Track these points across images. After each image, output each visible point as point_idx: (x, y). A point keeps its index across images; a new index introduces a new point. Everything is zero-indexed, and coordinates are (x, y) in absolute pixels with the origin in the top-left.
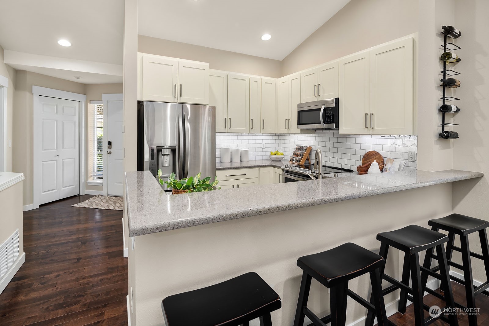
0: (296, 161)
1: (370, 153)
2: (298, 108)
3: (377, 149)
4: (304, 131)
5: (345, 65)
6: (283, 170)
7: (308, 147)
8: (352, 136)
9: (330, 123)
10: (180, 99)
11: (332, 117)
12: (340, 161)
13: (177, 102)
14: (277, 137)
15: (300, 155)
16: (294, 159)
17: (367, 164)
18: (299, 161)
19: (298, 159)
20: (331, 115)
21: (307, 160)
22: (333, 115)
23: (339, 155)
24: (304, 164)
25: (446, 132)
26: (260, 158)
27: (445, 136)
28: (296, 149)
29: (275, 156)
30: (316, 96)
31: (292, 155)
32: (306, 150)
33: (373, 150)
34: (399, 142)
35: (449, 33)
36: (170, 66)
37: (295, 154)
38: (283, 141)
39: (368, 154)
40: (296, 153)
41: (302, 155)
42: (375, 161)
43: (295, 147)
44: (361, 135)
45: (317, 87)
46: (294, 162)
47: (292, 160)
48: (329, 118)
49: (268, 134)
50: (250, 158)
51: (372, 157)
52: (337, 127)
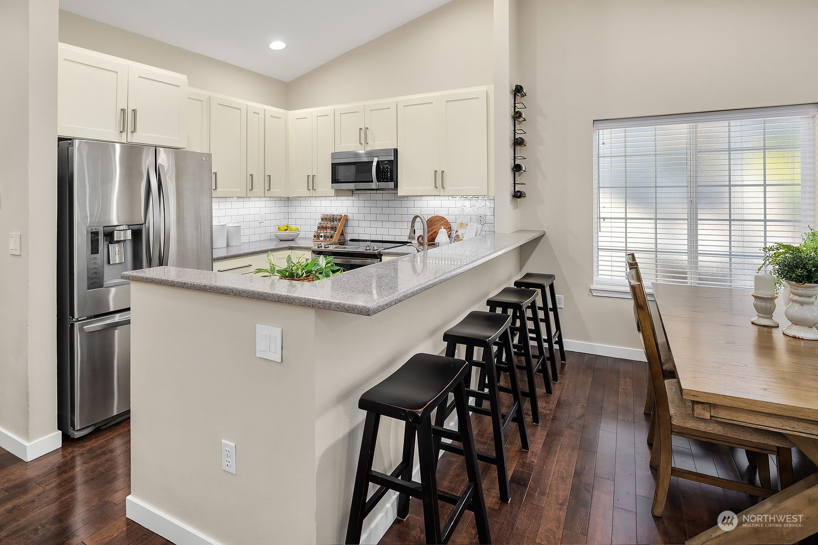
0: (325, 237)
1: (434, 219)
2: (333, 159)
3: (442, 213)
4: (339, 193)
5: (405, 107)
6: (314, 252)
7: (343, 215)
8: (410, 198)
9: (387, 181)
10: (132, 137)
11: (389, 173)
12: (392, 232)
13: (125, 142)
14: (282, 203)
15: (332, 228)
16: (322, 234)
17: (432, 232)
18: (332, 237)
19: (328, 234)
20: (388, 170)
21: (342, 234)
22: (391, 172)
23: (392, 225)
24: (339, 240)
25: (518, 191)
26: (257, 238)
27: (518, 195)
28: (322, 219)
29: (287, 233)
30: (362, 144)
31: (316, 229)
32: (340, 220)
33: (436, 214)
34: (467, 203)
35: (519, 92)
36: (112, 73)
37: (321, 228)
38: (291, 209)
39: (432, 220)
40: (324, 225)
41: (334, 228)
42: (443, 227)
43: (319, 217)
44: (421, 196)
45: (364, 132)
46: (322, 239)
47: (317, 236)
48: (385, 174)
49: (269, 199)
50: (244, 239)
51: (436, 223)
52: (396, 186)
